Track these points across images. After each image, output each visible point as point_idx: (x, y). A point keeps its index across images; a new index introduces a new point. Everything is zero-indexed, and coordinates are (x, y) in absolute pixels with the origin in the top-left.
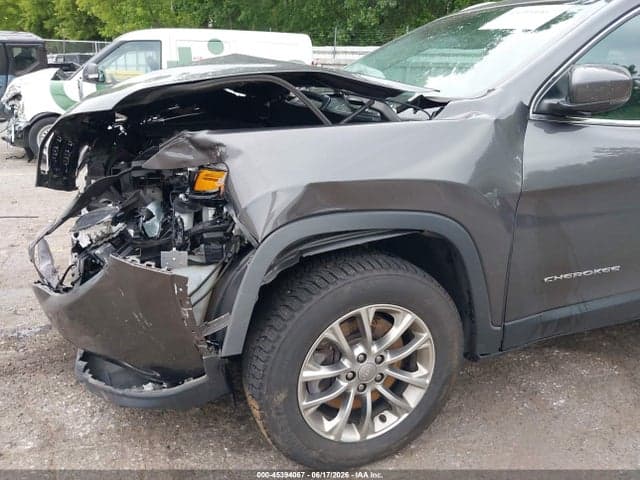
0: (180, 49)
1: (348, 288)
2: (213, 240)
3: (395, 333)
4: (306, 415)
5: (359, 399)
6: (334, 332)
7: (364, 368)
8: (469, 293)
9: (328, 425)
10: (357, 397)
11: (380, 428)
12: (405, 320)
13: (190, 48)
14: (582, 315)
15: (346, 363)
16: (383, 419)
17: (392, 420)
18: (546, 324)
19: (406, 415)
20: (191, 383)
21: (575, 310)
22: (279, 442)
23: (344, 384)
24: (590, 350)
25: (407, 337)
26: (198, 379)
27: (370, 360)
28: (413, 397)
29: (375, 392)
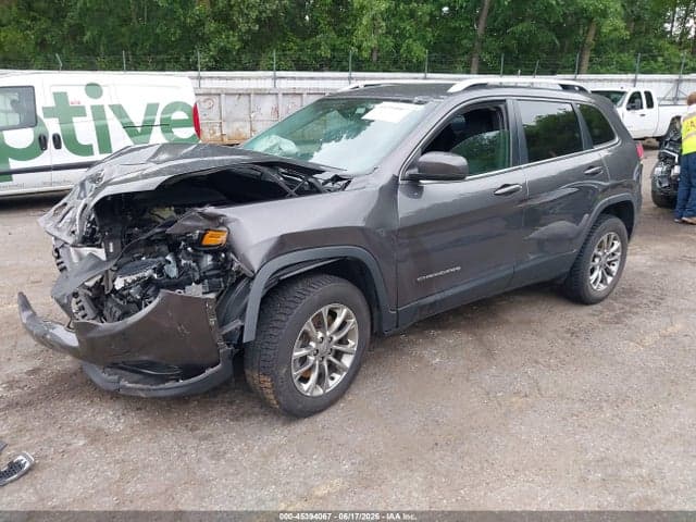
0: (54, 94)
1: (316, 297)
2: (212, 276)
3: (338, 321)
4: (295, 381)
5: (321, 367)
6: (309, 326)
7: (322, 347)
8: (376, 292)
9: (305, 387)
10: (320, 366)
11: (332, 384)
12: (342, 313)
13: (65, 93)
14: (443, 300)
15: (313, 344)
16: (333, 379)
17: (338, 378)
18: (422, 308)
19: (345, 374)
20: (209, 371)
21: (438, 297)
22: (281, 401)
23: (312, 358)
24: (453, 328)
25: (344, 324)
26: (215, 368)
27: (325, 341)
28: (347, 361)
29: (329, 361)
